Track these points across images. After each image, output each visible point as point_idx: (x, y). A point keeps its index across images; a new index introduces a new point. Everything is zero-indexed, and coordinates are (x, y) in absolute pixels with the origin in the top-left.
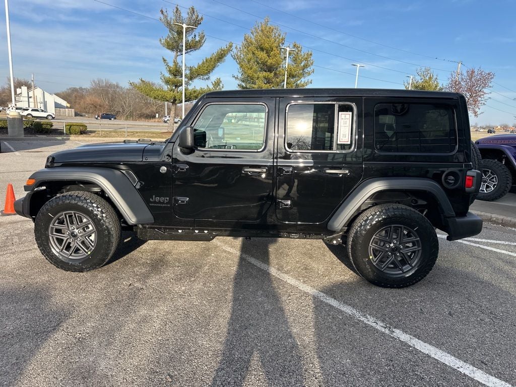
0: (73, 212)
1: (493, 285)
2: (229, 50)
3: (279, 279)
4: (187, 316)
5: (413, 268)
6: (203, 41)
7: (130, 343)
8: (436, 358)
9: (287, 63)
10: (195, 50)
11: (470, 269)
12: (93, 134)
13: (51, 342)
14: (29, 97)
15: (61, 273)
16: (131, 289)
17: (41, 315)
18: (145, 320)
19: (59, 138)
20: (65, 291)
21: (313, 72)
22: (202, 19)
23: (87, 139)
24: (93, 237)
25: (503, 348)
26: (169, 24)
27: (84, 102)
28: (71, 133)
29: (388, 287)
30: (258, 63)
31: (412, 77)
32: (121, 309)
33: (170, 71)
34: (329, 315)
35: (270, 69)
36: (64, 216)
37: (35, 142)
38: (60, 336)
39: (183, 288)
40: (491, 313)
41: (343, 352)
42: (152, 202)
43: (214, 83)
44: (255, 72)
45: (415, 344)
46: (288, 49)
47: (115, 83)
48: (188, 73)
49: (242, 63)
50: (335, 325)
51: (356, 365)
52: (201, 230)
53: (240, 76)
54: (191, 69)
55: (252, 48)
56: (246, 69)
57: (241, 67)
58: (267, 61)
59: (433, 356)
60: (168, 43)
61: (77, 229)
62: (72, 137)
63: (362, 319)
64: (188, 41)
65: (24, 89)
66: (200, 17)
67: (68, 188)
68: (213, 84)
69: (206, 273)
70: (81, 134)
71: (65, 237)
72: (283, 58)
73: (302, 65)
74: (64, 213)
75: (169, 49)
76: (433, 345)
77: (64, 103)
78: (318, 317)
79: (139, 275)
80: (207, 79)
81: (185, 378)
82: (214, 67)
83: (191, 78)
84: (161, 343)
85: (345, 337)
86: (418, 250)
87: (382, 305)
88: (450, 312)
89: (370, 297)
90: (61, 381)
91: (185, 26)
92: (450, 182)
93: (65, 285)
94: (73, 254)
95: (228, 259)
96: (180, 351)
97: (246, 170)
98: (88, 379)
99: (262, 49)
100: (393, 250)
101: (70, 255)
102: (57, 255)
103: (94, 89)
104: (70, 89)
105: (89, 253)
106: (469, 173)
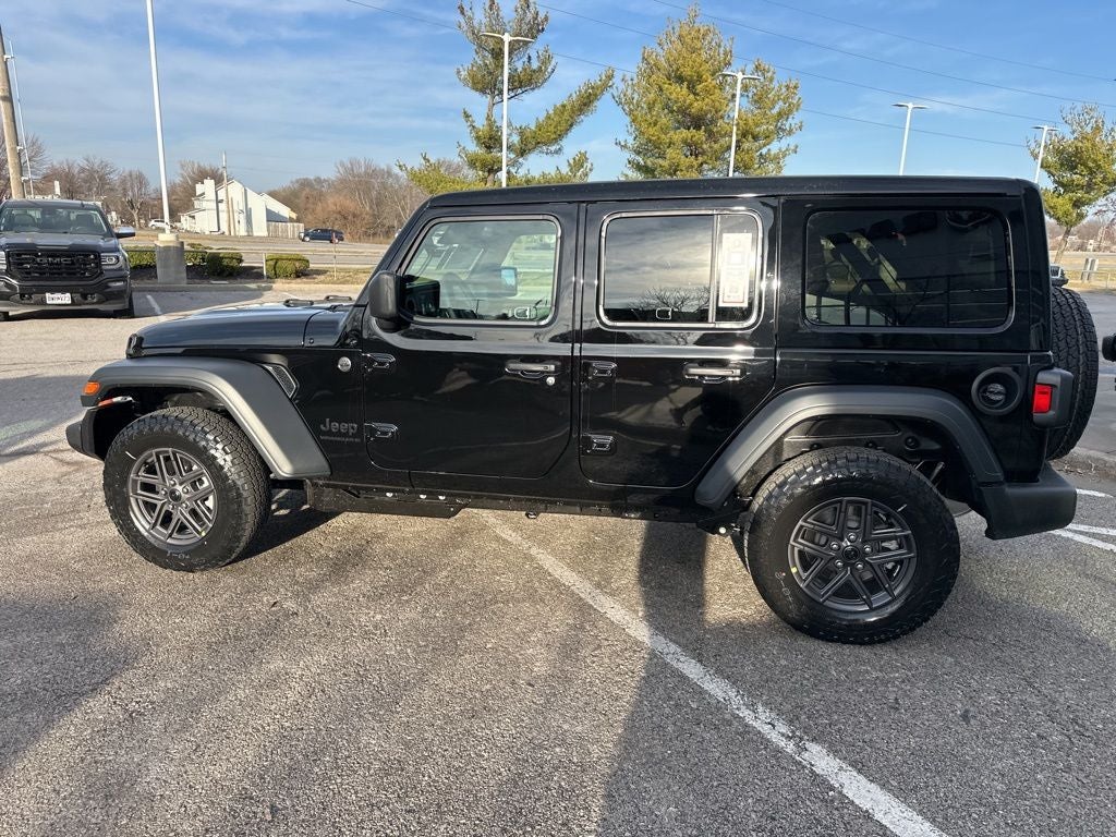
0: (170, 449)
1: (1108, 649)
2: (605, 85)
3: (591, 606)
4: (362, 679)
5: (895, 599)
6: (549, 70)
7: (223, 731)
8: (884, 822)
9: (738, 108)
10: (533, 89)
11: (1065, 605)
12: (322, 277)
13: (77, 717)
14: (218, 202)
15: (152, 571)
16: (275, 613)
17: (82, 658)
18: (273, 682)
19: (253, 286)
20: (146, 611)
21: (800, 128)
22: (546, 19)
23: (306, 287)
24: (210, 503)
25: (1071, 811)
26: (476, 36)
27: (323, 210)
28: (277, 276)
29: (833, 641)
30: (672, 112)
31: (1046, 128)
32: (237, 655)
33: (478, 138)
34: (670, 698)
35: (697, 122)
36: (154, 458)
37: (205, 295)
38: (98, 706)
39: (379, 617)
40: (1074, 721)
41: (668, 788)
42: (325, 433)
43: (572, 162)
44: (665, 130)
45: (847, 783)
46: (740, 76)
47: (383, 166)
48: (516, 142)
49: (635, 113)
50: (674, 724)
51: (685, 822)
52: (432, 495)
53: (631, 141)
54: (522, 133)
55: (659, 77)
56: (644, 125)
57: (633, 121)
58: (691, 104)
59: (878, 816)
60: (473, 77)
61: (181, 484)
62: (279, 284)
63: (745, 713)
64: (516, 70)
65: (209, 183)
66: (541, 16)
67: (175, 399)
68: (570, 165)
69: (437, 586)
70: (298, 277)
71: (159, 499)
72: (730, 97)
73: (775, 111)
74: (154, 451)
75: (477, 90)
76: (890, 791)
77: (285, 211)
78: (641, 702)
79: (301, 584)
80: (557, 152)
81: (302, 817)
82: (571, 126)
83: (522, 153)
84: (286, 734)
85: (686, 752)
86: (910, 558)
87: (805, 682)
88: (967, 711)
89: (783, 662)
90: (65, 798)
91: (507, 38)
92: (993, 397)
93: (149, 597)
94: (175, 535)
95: (496, 557)
96: (314, 756)
97: (512, 366)
98: (114, 801)
99: (680, 79)
100: (850, 557)
101: (170, 536)
102: (146, 534)
103: (343, 181)
104: (297, 181)
105: (203, 534)
106: (1043, 377)
